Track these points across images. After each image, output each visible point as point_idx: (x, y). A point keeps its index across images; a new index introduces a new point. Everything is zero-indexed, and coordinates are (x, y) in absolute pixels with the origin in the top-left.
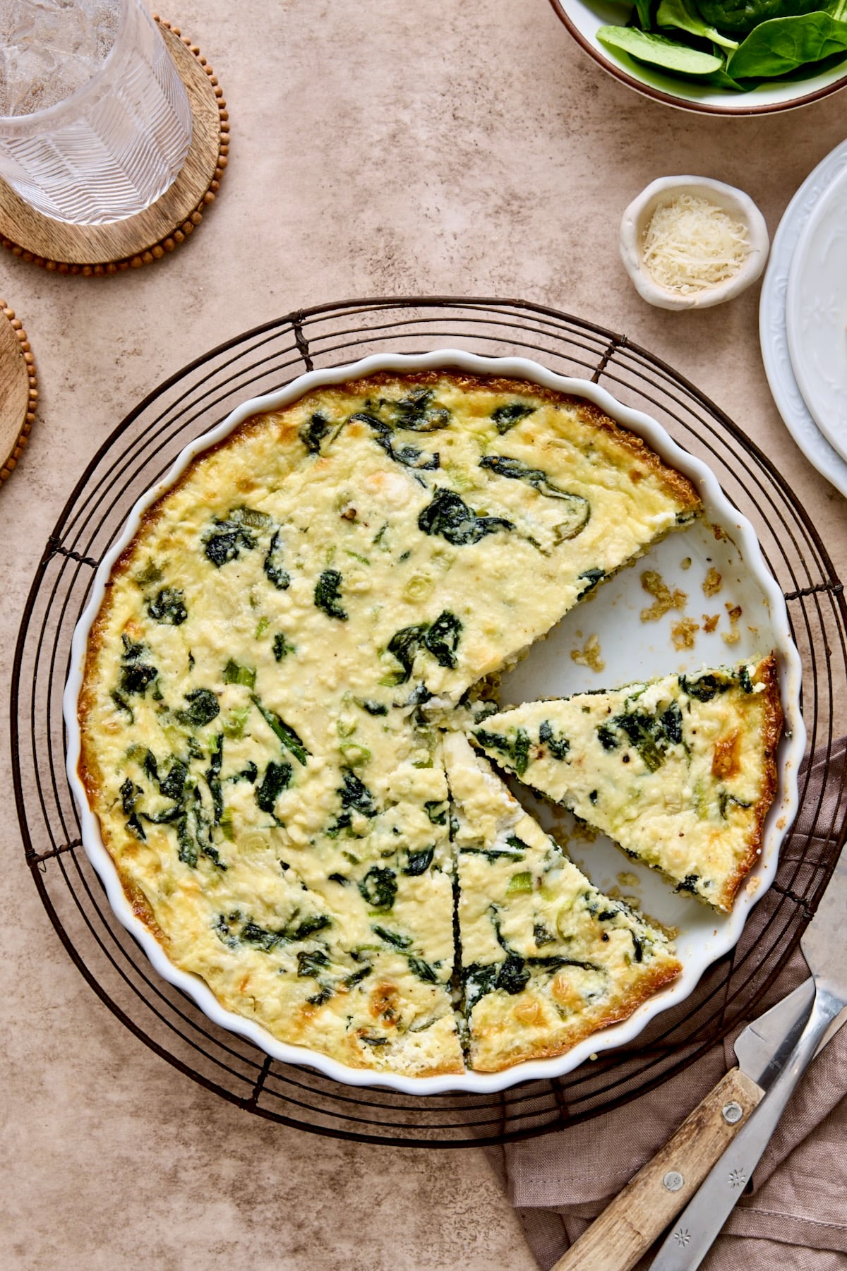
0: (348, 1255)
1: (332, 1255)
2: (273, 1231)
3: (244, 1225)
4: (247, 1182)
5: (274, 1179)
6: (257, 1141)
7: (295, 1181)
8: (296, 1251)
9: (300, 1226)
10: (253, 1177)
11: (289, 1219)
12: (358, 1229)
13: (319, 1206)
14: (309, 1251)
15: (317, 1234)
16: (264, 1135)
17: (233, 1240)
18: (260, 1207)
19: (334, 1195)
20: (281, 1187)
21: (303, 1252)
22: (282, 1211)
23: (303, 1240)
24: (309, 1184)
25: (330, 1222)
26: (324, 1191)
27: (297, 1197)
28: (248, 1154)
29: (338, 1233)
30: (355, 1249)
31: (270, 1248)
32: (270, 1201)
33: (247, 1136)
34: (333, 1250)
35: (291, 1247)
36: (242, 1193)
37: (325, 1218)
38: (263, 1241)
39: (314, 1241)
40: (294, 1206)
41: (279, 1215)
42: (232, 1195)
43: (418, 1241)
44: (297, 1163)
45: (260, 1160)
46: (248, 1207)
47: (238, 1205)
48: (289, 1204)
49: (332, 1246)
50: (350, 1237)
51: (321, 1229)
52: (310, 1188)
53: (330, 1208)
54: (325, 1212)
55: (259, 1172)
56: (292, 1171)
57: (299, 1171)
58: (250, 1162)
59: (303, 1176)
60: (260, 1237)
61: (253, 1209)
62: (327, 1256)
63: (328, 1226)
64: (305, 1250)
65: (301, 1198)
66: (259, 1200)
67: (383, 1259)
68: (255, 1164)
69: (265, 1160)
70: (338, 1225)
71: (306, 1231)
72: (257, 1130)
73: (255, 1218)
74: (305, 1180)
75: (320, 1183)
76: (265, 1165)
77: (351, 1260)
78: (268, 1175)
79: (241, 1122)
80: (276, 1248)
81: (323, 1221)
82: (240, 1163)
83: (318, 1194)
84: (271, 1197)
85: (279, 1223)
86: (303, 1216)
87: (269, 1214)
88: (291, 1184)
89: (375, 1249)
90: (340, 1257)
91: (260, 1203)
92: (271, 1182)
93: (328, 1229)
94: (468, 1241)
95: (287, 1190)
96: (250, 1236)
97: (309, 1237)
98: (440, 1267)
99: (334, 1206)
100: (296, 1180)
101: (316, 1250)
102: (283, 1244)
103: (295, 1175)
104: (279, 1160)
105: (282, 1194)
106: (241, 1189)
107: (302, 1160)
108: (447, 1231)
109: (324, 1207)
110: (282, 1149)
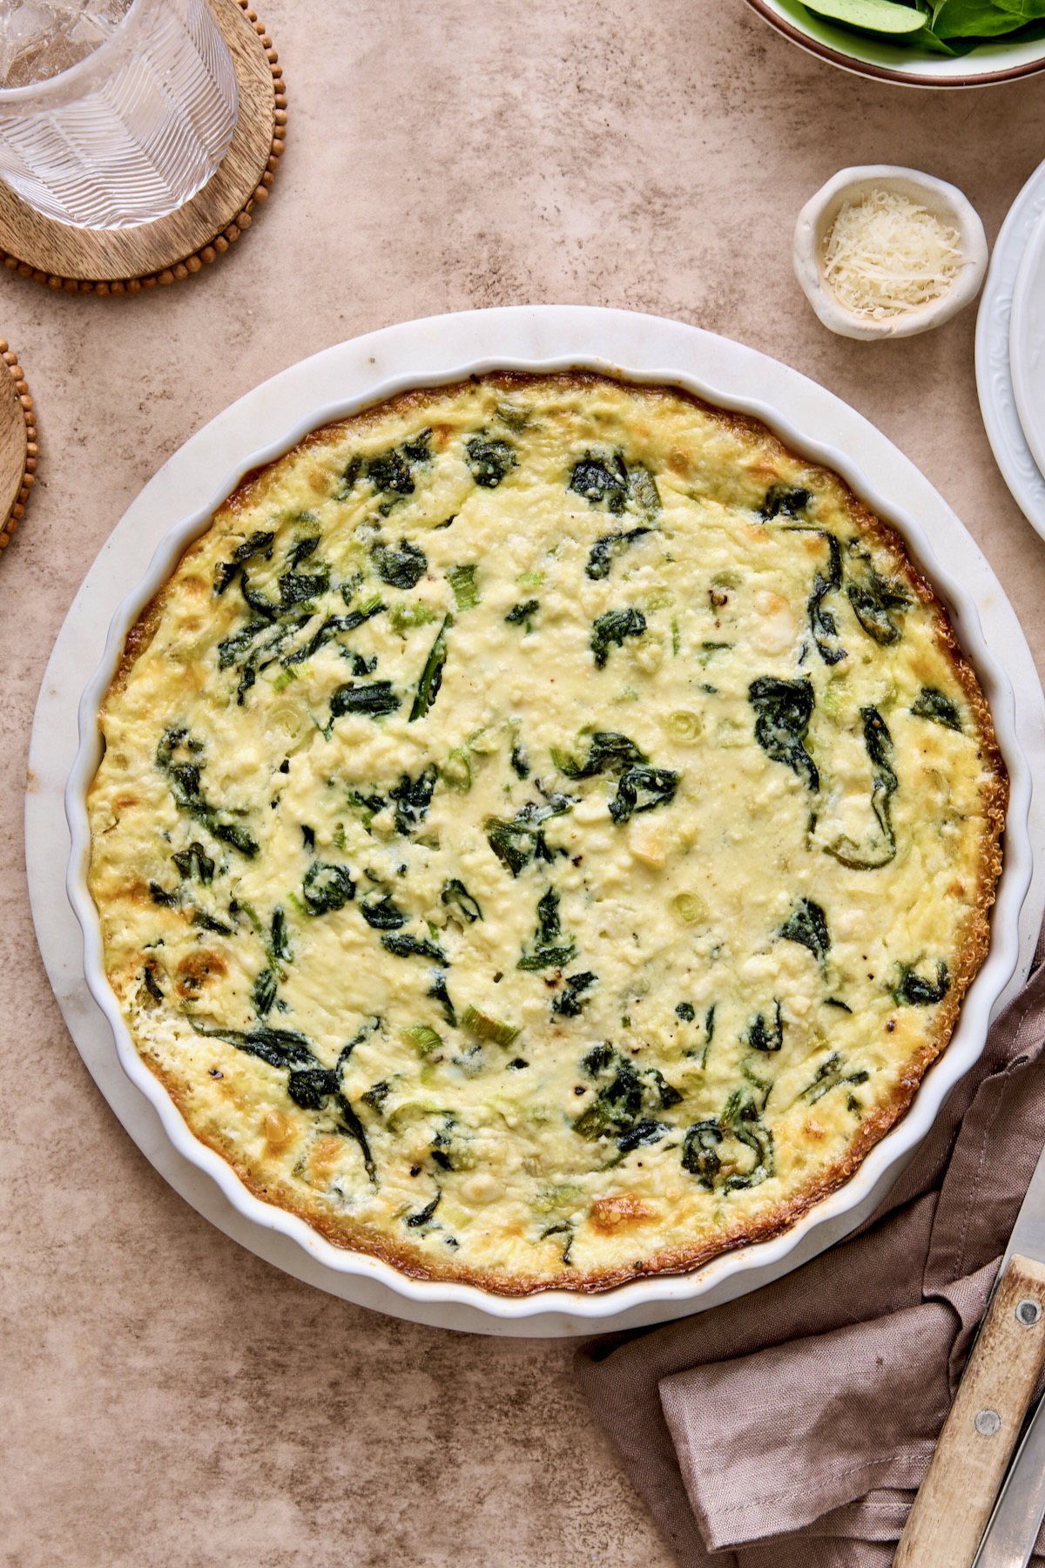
2: (344, 1537)
3: (306, 1529)
4: (310, 1472)
5: (345, 1469)
6: (323, 1420)
7: (372, 1472)
8: (373, 1562)
9: (379, 1530)
10: (318, 1467)
11: (364, 1522)
12: (454, 1534)
13: (404, 1504)
14: (391, 1562)
15: (401, 1541)
16: (332, 1412)
17: (291, 1549)
18: (326, 1506)
19: (423, 1490)
20: (353, 1480)
22: (354, 1512)
23: (382, 1548)
24: (391, 1475)
25: (418, 1525)
26: (410, 1485)
27: (374, 1493)
28: (312, 1437)
29: (428, 1540)
31: (339, 1559)
32: (339, 1498)
33: (310, 1413)
34: (422, 1562)
35: (368, 1557)
36: (303, 1488)
37: (411, 1519)
38: (331, 1550)
39: (397, 1550)
40: (370, 1505)
41: (351, 1516)
42: (291, 1491)
43: (531, 1550)
44: (374, 1448)
45: (327, 1444)
46: (311, 1506)
47: (298, 1503)
48: (364, 1502)
49: (420, 1556)
50: (443, 1544)
51: (406, 1534)
52: (392, 1482)
53: (418, 1507)
54: (411, 1513)
55: (326, 1460)
56: (368, 1459)
57: (378, 1458)
58: (314, 1448)
59: (383, 1466)
60: (327, 1545)
61: (317, 1508)
63: (415, 1529)
64: (385, 1561)
65: (379, 1494)
66: (326, 1496)
68: (321, 1449)
69: (333, 1445)
70: (428, 1528)
71: (386, 1537)
72: (323, 1405)
73: (320, 1520)
74: (386, 1470)
75: (404, 1475)
76: (334, 1452)
78: (338, 1464)
79: (302, 1395)
80: (348, 1558)
81: (408, 1524)
82: (301, 1448)
83: (402, 1488)
84: (341, 1492)
85: (351, 1526)
86: (382, 1517)
87: (338, 1515)
88: (367, 1476)
89: (476, 1560)
91: (327, 1501)
92: (341, 1473)
93: (415, 1534)
94: (597, 1549)
95: (362, 1484)
96: (314, 1543)
97: (390, 1545)
99: (423, 1505)
100: (374, 1470)
101: (399, 1562)
102: (357, 1554)
103: (373, 1464)
104: (350, 1444)
105: (355, 1488)
106: (301, 1483)
107: (381, 1444)
108: (569, 1537)
109: (411, 1505)
110: (355, 1431)
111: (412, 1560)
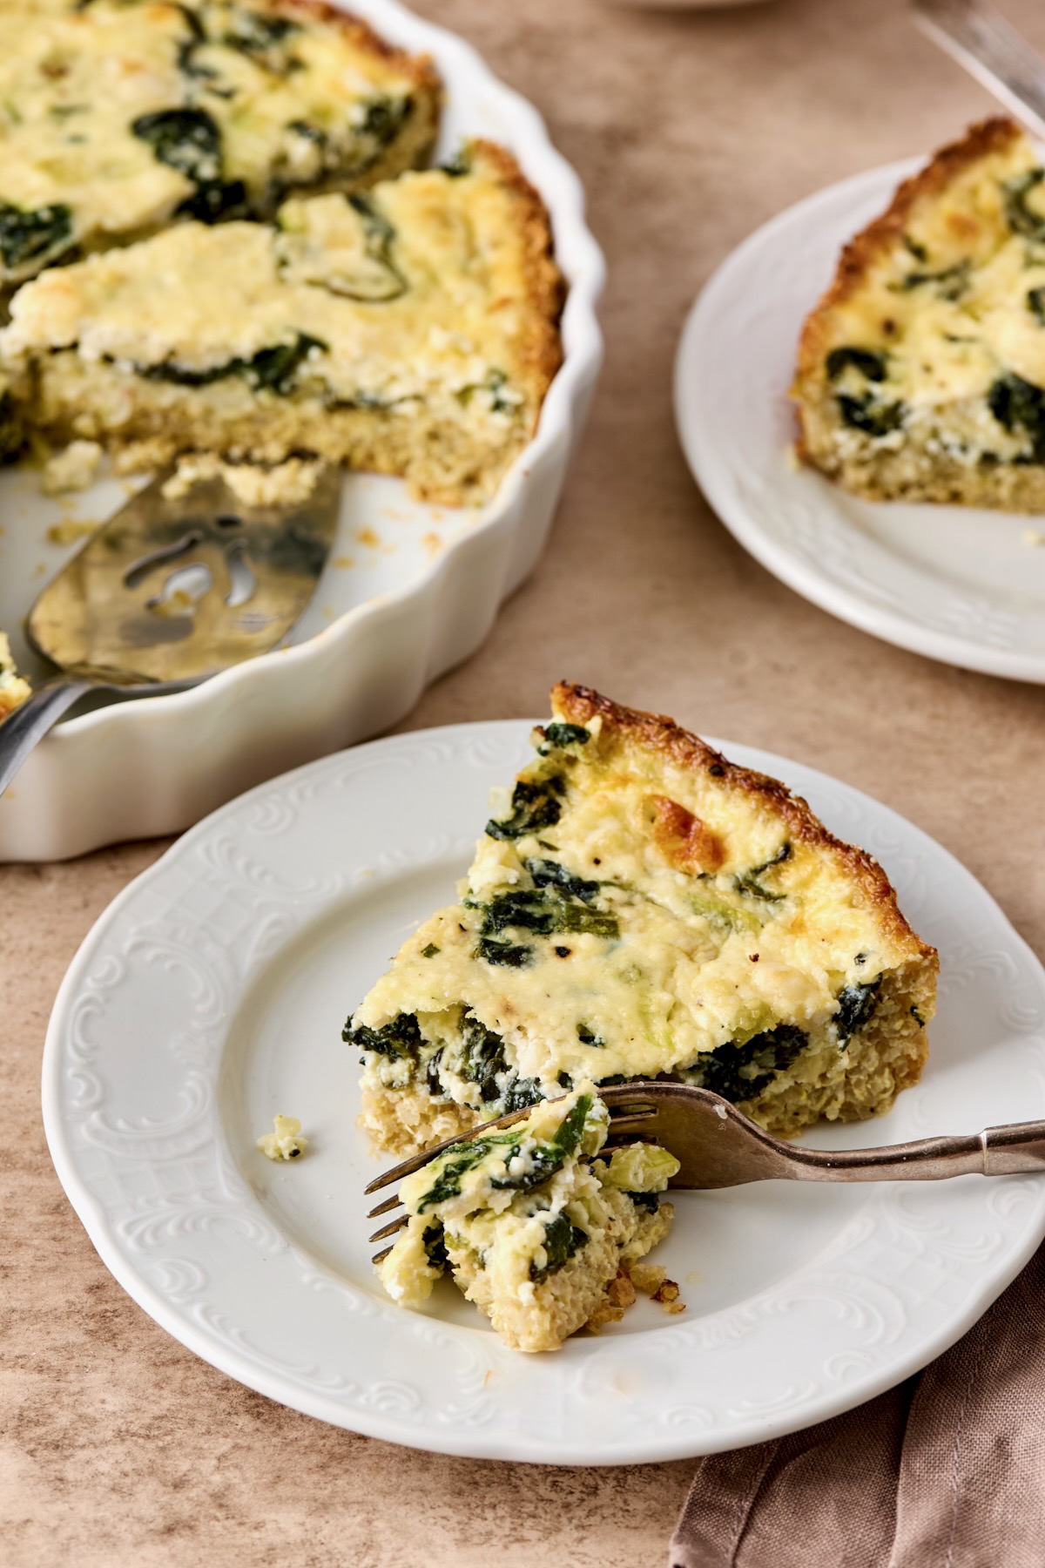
0: (295, 1534)
1: (256, 1534)
2: (115, 1496)
3: (45, 1490)
4: (53, 1409)
5: (115, 1401)
6: (76, 1336)
7: (165, 1404)
8: (169, 1530)
9: (178, 1485)
10: (66, 1400)
11: (151, 1474)
12: (316, 1484)
13: (224, 1446)
14: (202, 1529)
15: (219, 1499)
16: (92, 1325)
17: (18, 1517)
18: (82, 1455)
19: (258, 1424)
20: (131, 1417)
21: (186, 1532)
22: (134, 1460)
23: (185, 1509)
24: (199, 1406)
25: (250, 1474)
26: (234, 1418)
27: (170, 1432)
28: (55, 1361)
29: (268, 1494)
30: (311, 1522)
31: (108, 1528)
32: (106, 1443)
33: (52, 1328)
34: (258, 1527)
35: (160, 1523)
36: (40, 1431)
37: (237, 1467)
38: (91, 1516)
39: (214, 1511)
40: (163, 1449)
41: (128, 1467)
42: (18, 1435)
43: (459, 1501)
44: (170, 1371)
45: (81, 1369)
46: (55, 1455)
47: (31, 1453)
48: (150, 1445)
49: (255, 1517)
50: (296, 1500)
51: (228, 1487)
52: (202, 1416)
53: (249, 1448)
54: (237, 1457)
55: (81, 1392)
56: (157, 1385)
57: (176, 1384)
58: (60, 1375)
59: (184, 1394)
60: (85, 1509)
61: (67, 1458)
62: (243, 1537)
63: (245, 1480)
64: (191, 1528)
65: (179, 1434)
66: (81, 1440)
67: (380, 1538)
68: (72, 1376)
69: (95, 1369)
70: (270, 1477)
71: (193, 1493)
72: (77, 1317)
73: (70, 1474)
74: (189, 1401)
75: (223, 1405)
76: (95, 1379)
77: (303, 1543)
78: (102, 1395)
79: (39, 1305)
80: (123, 1526)
81: (233, 1476)
82: (36, 1377)
83: (221, 1423)
84: (109, 1434)
85: (128, 1481)
86: (184, 1466)
87: (104, 1467)
88: (156, 1410)
89: (359, 1519)
90: (277, 1539)
91: (83, 1447)
92: (109, 1408)
93: (244, 1487)
94: (577, 1495)
95: (147, 1421)
96: (60, 1507)
97: (200, 1504)
98: (516, 1546)
99: (258, 1445)
100: (168, 1400)
101: (218, 1527)
102: (140, 1520)
103: (165, 1393)
104: (125, 1368)
105: (134, 1428)
106: (37, 1424)
107: (182, 1365)
108: (527, 1481)
109: (236, 1447)
110: (134, 1349)
111: (241, 1524)
